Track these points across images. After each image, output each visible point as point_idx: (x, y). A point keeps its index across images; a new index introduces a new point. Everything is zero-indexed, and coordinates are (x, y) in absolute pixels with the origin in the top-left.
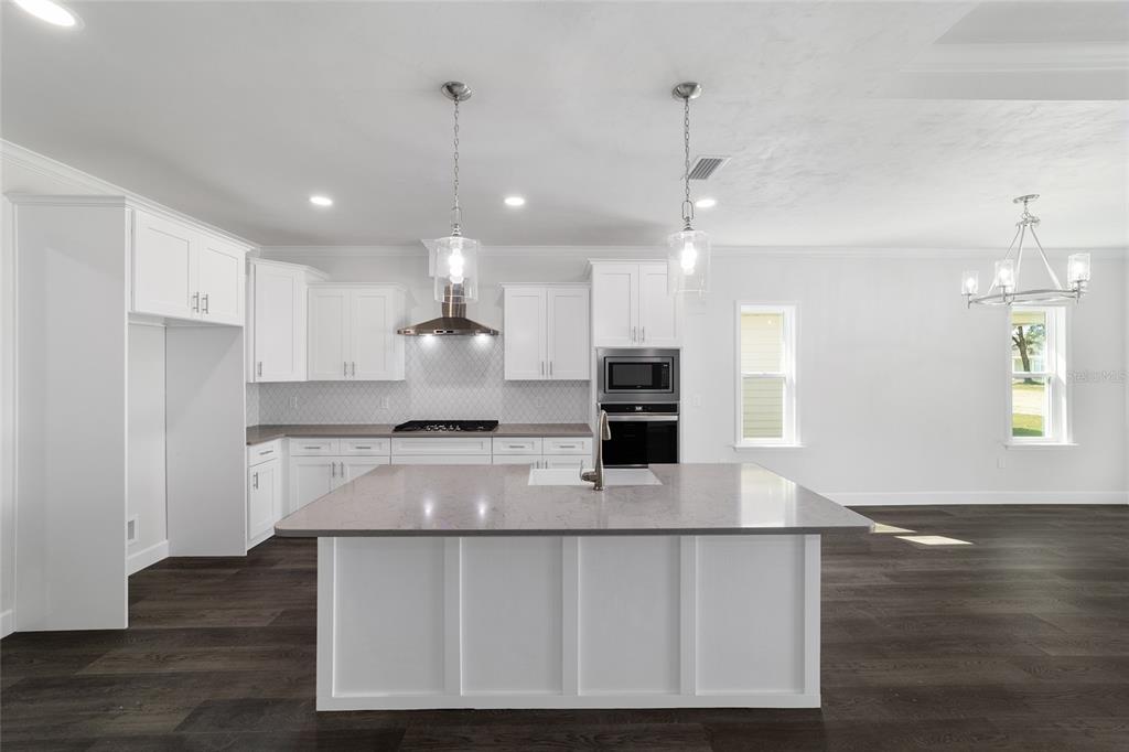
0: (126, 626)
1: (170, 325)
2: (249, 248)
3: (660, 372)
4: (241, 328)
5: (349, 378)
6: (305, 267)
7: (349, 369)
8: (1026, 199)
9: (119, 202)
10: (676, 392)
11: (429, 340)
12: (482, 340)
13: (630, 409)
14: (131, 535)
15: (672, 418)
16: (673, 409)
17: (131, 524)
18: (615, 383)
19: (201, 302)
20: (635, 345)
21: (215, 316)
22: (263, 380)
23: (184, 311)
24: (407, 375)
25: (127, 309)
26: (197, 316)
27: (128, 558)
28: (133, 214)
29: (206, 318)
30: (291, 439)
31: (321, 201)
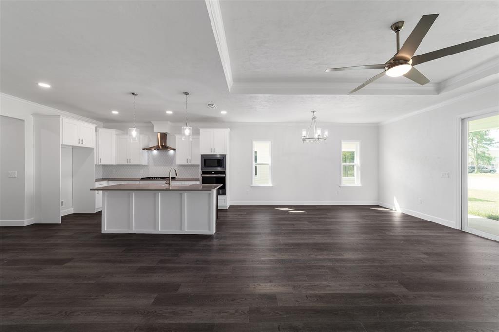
0: (61, 223)
1: (73, 147)
2: (96, 125)
3: (220, 162)
4: (93, 148)
5: (128, 163)
6: (115, 130)
7: (128, 161)
8: (313, 112)
9: (59, 116)
10: (224, 168)
11: (155, 152)
12: (171, 152)
13: (210, 173)
14: (62, 205)
15: (223, 175)
16: (224, 173)
17: (62, 202)
18: (206, 165)
19: (81, 141)
20: (213, 153)
21: (85, 145)
22: (102, 164)
23: (76, 144)
24: (148, 163)
25: (61, 143)
26: (80, 145)
27: (61, 211)
28: (62, 119)
29: (82, 145)
30: (110, 181)
31: (115, 113)
